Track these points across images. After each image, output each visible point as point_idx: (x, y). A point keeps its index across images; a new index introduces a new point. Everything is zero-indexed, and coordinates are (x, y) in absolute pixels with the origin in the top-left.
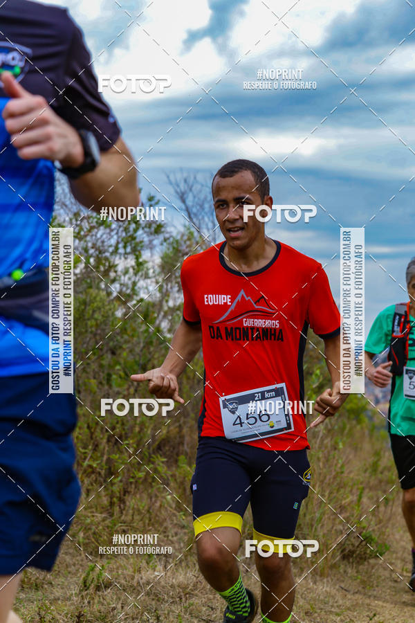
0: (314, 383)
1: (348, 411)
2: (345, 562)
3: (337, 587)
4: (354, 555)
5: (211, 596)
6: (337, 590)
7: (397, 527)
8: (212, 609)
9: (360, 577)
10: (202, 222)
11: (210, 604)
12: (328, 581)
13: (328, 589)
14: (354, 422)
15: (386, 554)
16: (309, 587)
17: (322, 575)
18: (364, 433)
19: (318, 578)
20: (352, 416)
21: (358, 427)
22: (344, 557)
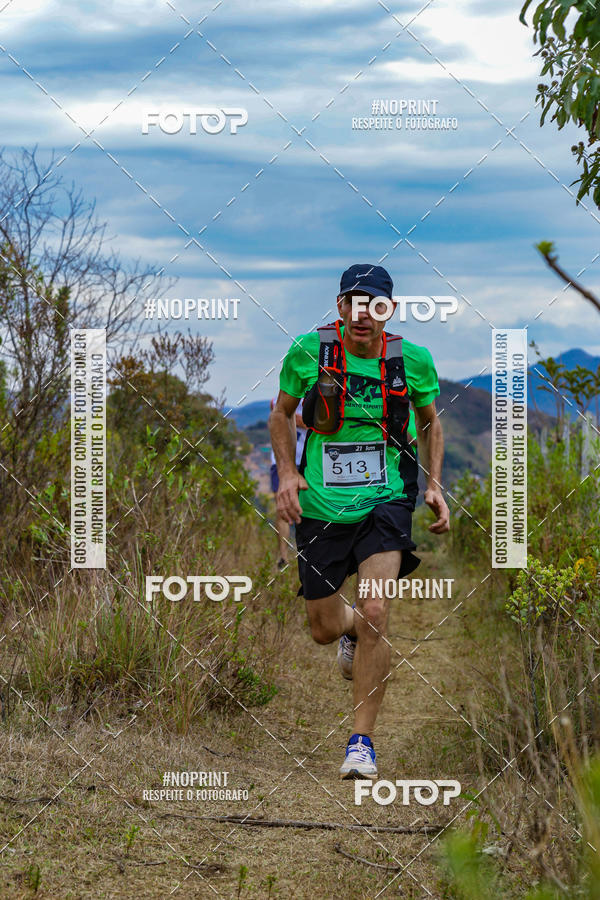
0: (171, 455)
1: (225, 496)
2: (214, 712)
3: (200, 748)
4: (227, 703)
5: (14, 764)
6: (201, 753)
7: (291, 662)
8: (15, 782)
9: (234, 733)
10: (10, 221)
11: (12, 776)
12: (187, 740)
13: (186, 751)
14: (235, 513)
15: (274, 701)
16: (159, 748)
17: (179, 731)
18: (250, 528)
19: (172, 735)
20: (232, 505)
21: (242, 520)
22: (212, 706)
